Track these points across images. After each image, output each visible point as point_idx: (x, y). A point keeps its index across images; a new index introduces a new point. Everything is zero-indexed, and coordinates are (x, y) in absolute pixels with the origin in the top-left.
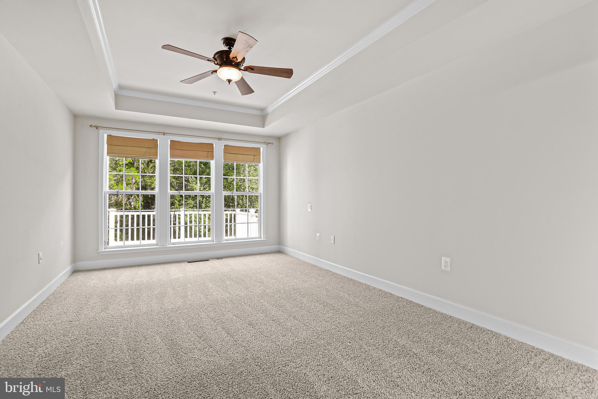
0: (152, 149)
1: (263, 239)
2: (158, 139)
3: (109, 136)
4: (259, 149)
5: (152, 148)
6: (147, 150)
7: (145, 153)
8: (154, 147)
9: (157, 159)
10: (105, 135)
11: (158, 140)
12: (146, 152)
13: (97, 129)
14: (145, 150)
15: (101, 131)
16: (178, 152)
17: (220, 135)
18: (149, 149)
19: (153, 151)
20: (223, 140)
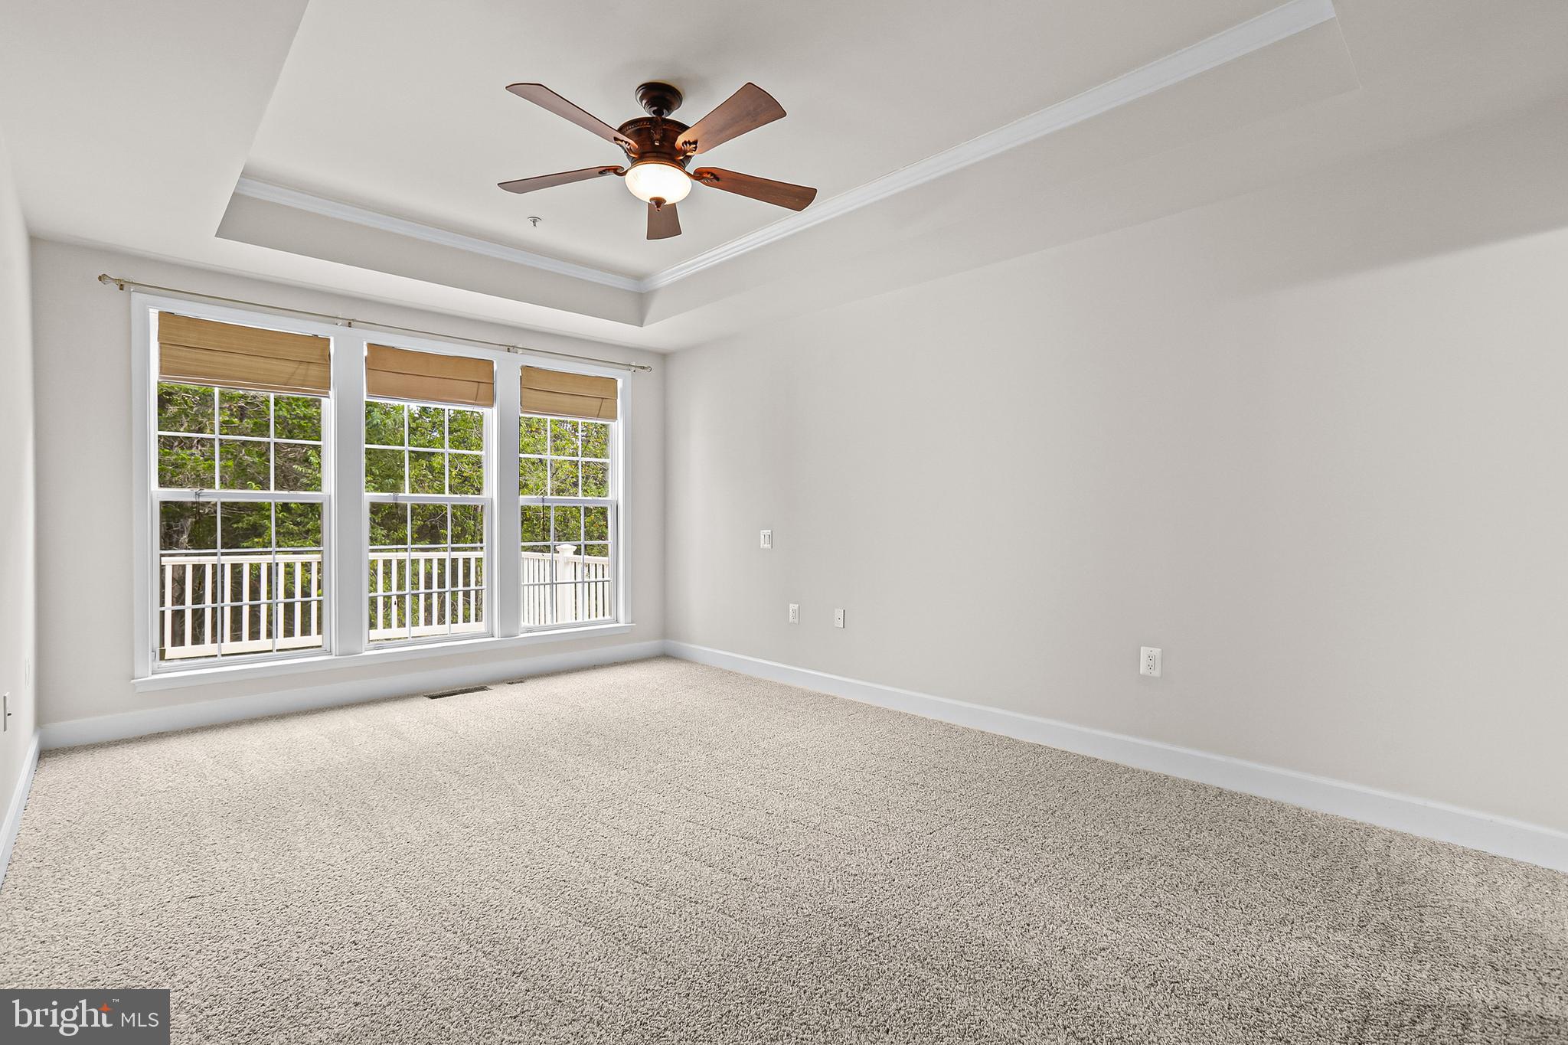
0: (312, 367)
1: (624, 625)
2: (332, 339)
3: (164, 316)
4: (614, 381)
5: (311, 364)
6: (297, 368)
7: (290, 378)
8: (319, 359)
9: (328, 397)
10: (151, 310)
11: (329, 339)
12: (293, 374)
13: (121, 289)
14: (288, 368)
15: (137, 298)
16: (392, 380)
17: (514, 337)
18: (303, 366)
19: (314, 371)
20: (520, 351)
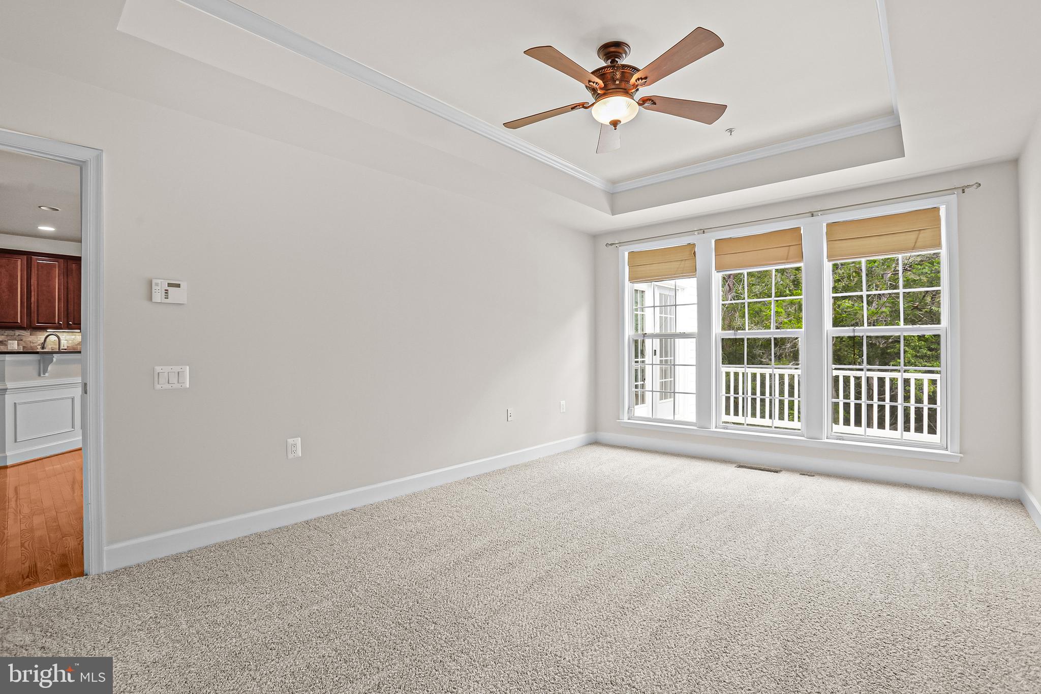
0: (687, 262)
3: (630, 254)
6: (680, 264)
7: (677, 271)
10: (624, 253)
11: (695, 244)
12: (679, 268)
13: (613, 247)
14: (676, 265)
15: (618, 249)
18: (683, 262)
20: (819, 213)
